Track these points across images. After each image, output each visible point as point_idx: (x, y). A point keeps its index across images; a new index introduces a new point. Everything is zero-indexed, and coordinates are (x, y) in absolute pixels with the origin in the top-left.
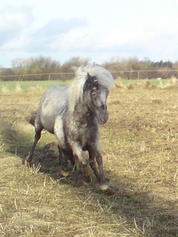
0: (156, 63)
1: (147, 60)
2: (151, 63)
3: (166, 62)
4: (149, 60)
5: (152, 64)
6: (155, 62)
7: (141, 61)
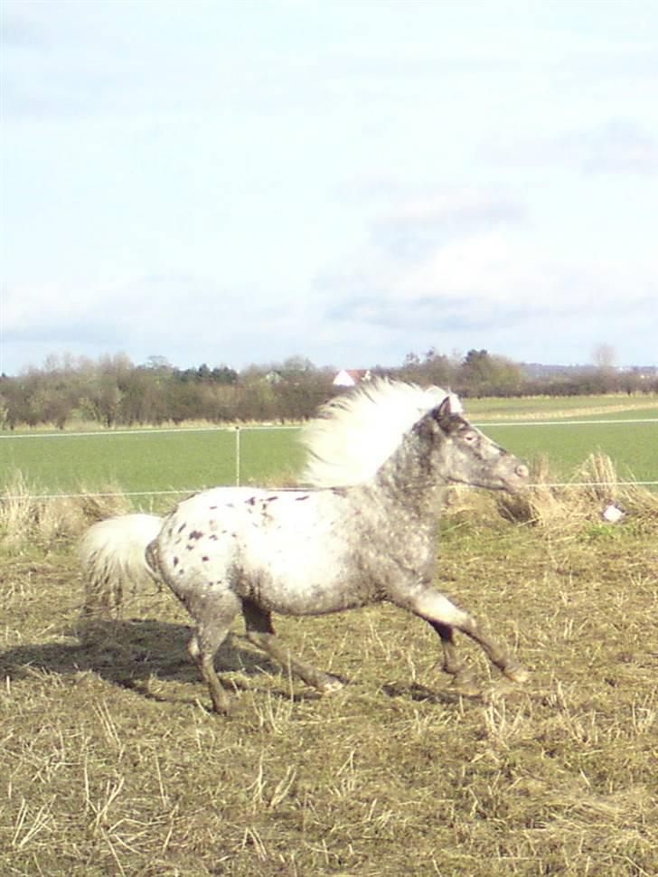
0: (187, 372)
1: (159, 363)
2: (172, 372)
3: (216, 370)
4: (164, 364)
5: (174, 373)
6: (183, 369)
7: (140, 367)
